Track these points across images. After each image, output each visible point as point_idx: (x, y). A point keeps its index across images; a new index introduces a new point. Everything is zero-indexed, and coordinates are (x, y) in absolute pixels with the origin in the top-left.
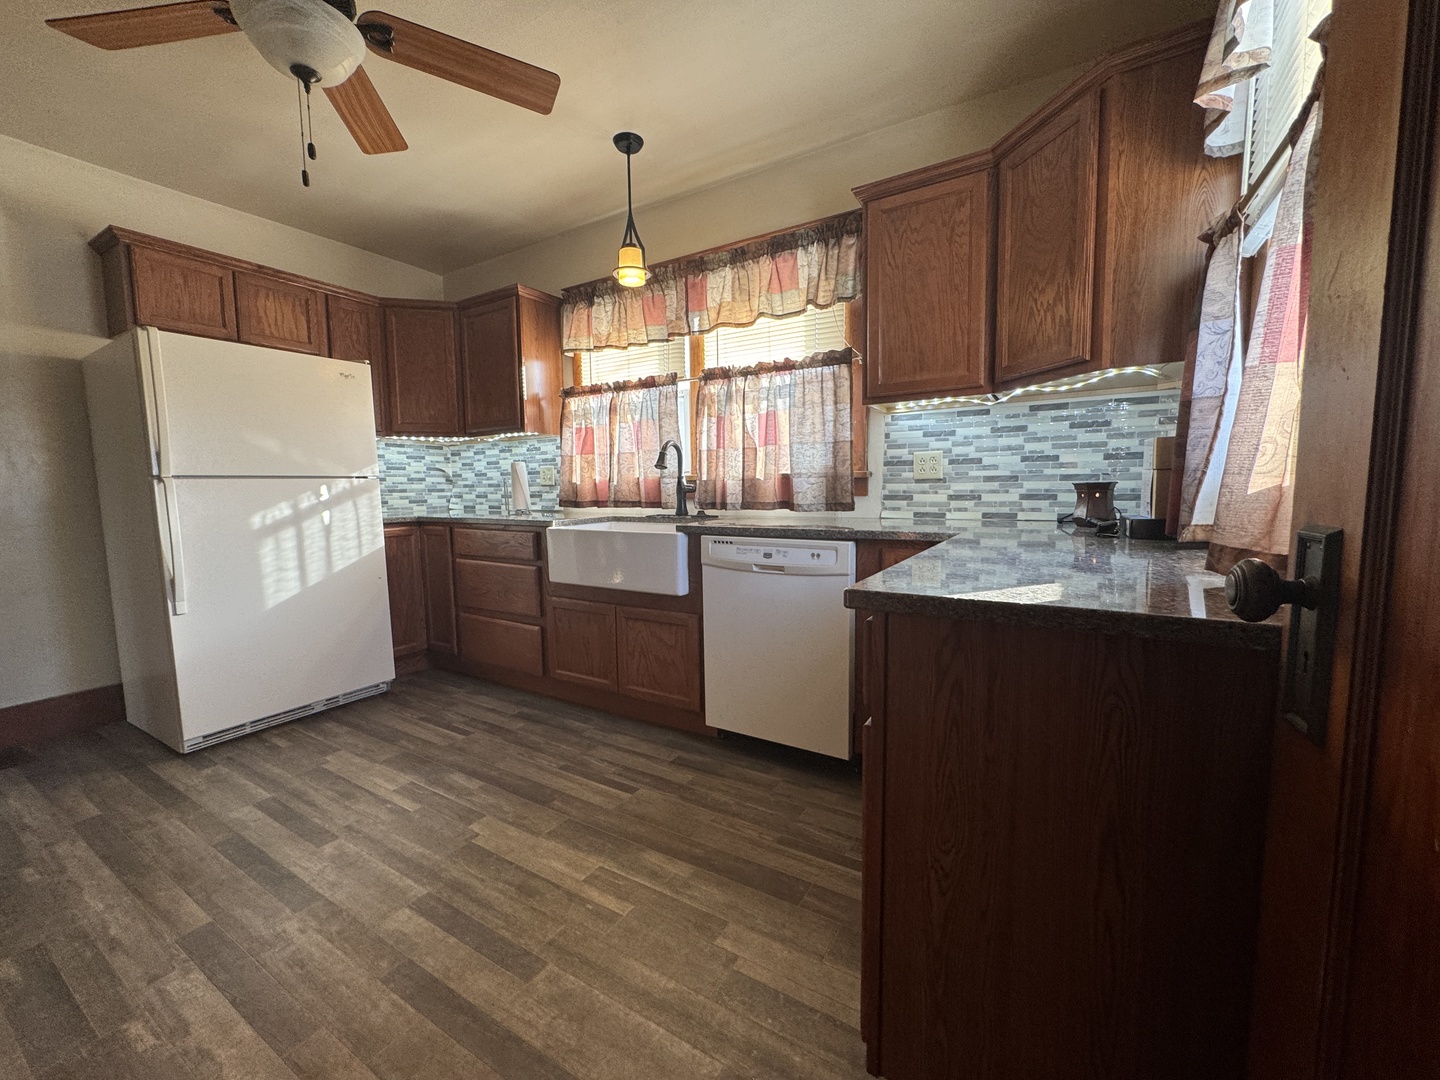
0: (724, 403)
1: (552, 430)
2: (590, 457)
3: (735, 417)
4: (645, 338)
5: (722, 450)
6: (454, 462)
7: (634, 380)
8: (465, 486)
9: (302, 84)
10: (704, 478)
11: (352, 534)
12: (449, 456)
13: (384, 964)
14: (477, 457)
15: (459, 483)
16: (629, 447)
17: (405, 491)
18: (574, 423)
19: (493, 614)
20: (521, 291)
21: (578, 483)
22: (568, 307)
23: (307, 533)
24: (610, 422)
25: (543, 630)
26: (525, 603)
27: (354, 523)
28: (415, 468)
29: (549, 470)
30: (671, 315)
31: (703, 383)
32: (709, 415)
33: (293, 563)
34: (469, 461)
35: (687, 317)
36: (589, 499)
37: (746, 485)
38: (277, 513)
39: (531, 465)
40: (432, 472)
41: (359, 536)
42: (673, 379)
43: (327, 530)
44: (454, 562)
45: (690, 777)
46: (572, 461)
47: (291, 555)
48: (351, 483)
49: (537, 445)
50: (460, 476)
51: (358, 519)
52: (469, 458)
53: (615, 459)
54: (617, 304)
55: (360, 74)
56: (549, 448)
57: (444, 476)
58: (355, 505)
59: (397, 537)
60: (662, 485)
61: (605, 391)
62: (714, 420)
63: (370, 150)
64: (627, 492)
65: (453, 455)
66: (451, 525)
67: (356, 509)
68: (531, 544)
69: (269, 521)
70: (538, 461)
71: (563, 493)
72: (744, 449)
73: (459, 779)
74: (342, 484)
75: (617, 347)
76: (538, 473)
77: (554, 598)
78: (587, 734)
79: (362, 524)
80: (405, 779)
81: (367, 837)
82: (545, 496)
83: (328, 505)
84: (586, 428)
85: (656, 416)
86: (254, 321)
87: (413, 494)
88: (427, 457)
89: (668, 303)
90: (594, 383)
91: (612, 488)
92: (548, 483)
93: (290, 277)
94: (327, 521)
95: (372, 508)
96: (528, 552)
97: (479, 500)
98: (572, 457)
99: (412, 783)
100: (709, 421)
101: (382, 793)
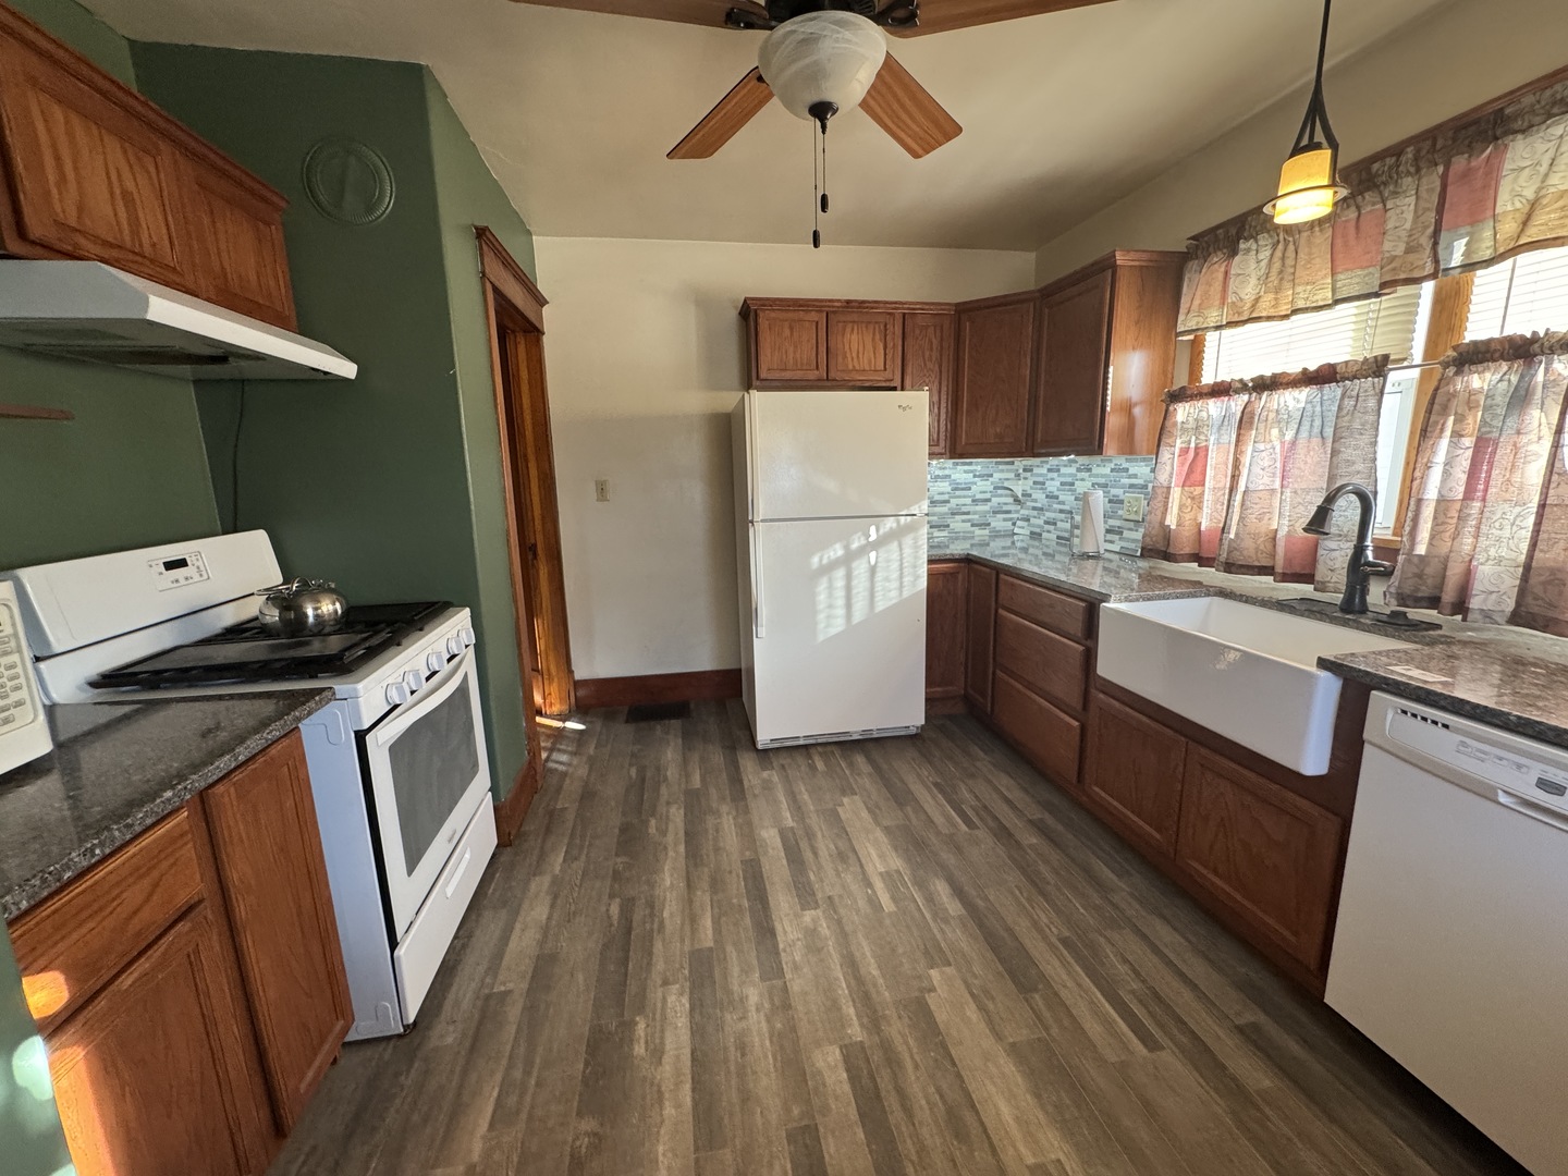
0: (1501, 411)
1: (1145, 448)
2: (1198, 490)
3: (1533, 437)
4: (1330, 295)
5: (1477, 504)
6: (1025, 478)
7: (1294, 368)
8: (1034, 508)
9: (818, 124)
10: (1421, 549)
11: (895, 575)
12: (1021, 471)
13: (796, 1111)
14: (1050, 475)
15: (1029, 504)
16: (1266, 480)
17: (968, 513)
18: (1178, 441)
19: (1029, 686)
20: (1120, 258)
21: (1173, 527)
22: (1193, 265)
23: (855, 573)
24: (1238, 441)
25: (1083, 728)
26: (1065, 686)
27: (897, 564)
28: (982, 487)
29: (1137, 499)
30: (1394, 246)
31: (1451, 371)
32: (1457, 434)
33: (841, 602)
34: (1041, 479)
35: (1436, 244)
36: (1187, 550)
37: (1533, 580)
38: (832, 554)
39: (1114, 491)
40: (999, 492)
41: (901, 577)
42: (1379, 367)
43: (873, 570)
44: (996, 611)
45: (1267, 1083)
46: (1169, 493)
47: (840, 594)
48: (898, 522)
49: (1125, 465)
50: (1030, 495)
51: (901, 560)
52: (1041, 475)
53: (1238, 497)
54: (1281, 247)
55: (890, 66)
56: (1141, 470)
57: (1012, 496)
58: (900, 545)
59: (944, 574)
60: (1321, 552)
61: (1237, 392)
62: (1468, 442)
63: (920, 152)
64: (1250, 551)
65: (1025, 470)
66: (999, 570)
67: (901, 549)
68: (1081, 618)
69: (825, 561)
70: (1123, 487)
71: (1148, 539)
72: (1542, 506)
73: (941, 889)
74: (890, 523)
75: (1269, 318)
76: (1122, 502)
77: (1101, 696)
78: (1116, 899)
79: (906, 564)
80: (897, 862)
81: (839, 922)
82: (1126, 534)
83: (875, 546)
84: (1197, 448)
85: (1329, 432)
86: (840, 359)
87: (977, 517)
88: (995, 475)
89: (1390, 225)
90: (1219, 380)
91: (1226, 543)
92: (1136, 518)
93: (872, 305)
94: (873, 562)
95: (916, 547)
96: (1076, 627)
97: (1047, 527)
98: (1169, 488)
99: (898, 872)
100: (1454, 444)
101: (869, 869)
